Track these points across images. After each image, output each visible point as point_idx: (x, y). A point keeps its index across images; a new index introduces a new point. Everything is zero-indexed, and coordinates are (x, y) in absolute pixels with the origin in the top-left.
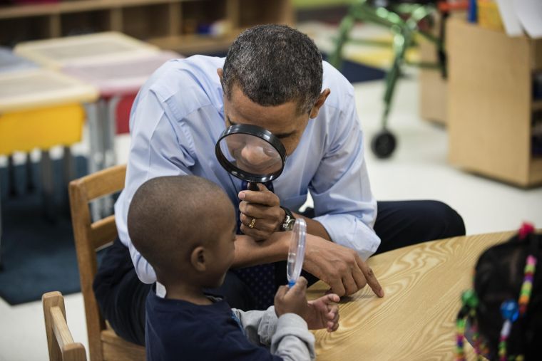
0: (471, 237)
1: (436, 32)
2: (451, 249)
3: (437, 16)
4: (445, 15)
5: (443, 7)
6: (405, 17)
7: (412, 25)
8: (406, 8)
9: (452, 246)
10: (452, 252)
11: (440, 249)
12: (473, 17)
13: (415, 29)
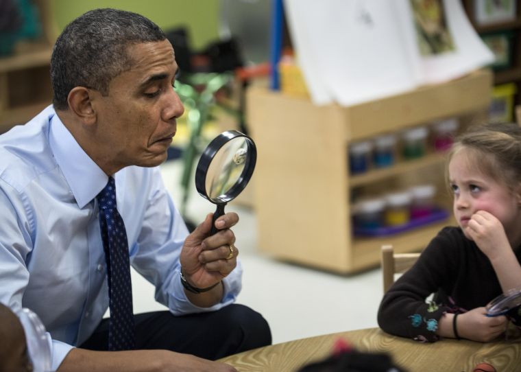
0: (276, 346)
1: (234, 103)
2: (266, 360)
3: (236, 86)
4: (245, 84)
5: (242, 74)
6: (200, 89)
7: (208, 97)
8: (199, 79)
9: (267, 355)
10: (267, 363)
11: (254, 360)
12: (276, 85)
13: (211, 101)
